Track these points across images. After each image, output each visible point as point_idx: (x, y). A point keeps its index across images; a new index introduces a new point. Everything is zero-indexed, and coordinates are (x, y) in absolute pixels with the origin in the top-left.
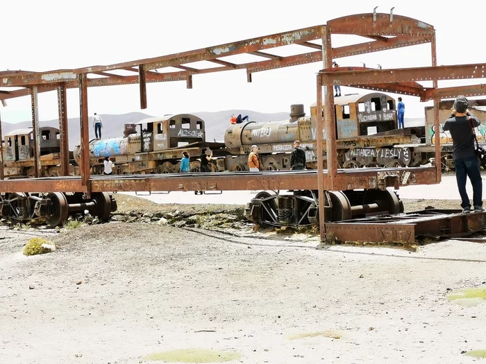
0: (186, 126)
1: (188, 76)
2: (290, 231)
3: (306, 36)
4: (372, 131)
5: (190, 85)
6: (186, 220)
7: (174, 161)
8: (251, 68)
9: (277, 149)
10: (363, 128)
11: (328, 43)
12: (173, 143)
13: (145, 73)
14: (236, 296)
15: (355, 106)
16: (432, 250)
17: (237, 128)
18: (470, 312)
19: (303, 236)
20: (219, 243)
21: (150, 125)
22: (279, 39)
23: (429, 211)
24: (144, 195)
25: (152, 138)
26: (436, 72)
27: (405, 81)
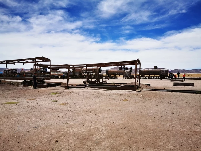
0: (14, 70)
1: (14, 63)
2: (29, 86)
3: (32, 59)
4: (42, 72)
5: (14, 65)
6: (13, 84)
7: (12, 75)
8: (24, 63)
9: (28, 74)
10: (41, 72)
11: (35, 60)
12: (12, 72)
13: (7, 62)
14: (19, 94)
15: (40, 69)
16: (49, 88)
17: (22, 71)
18: (53, 96)
19: (31, 86)
20: (18, 87)
21: (8, 70)
22: (28, 59)
23: (49, 83)
24: (6, 80)
25: (8, 72)
26: (50, 65)
27: (47, 66)
